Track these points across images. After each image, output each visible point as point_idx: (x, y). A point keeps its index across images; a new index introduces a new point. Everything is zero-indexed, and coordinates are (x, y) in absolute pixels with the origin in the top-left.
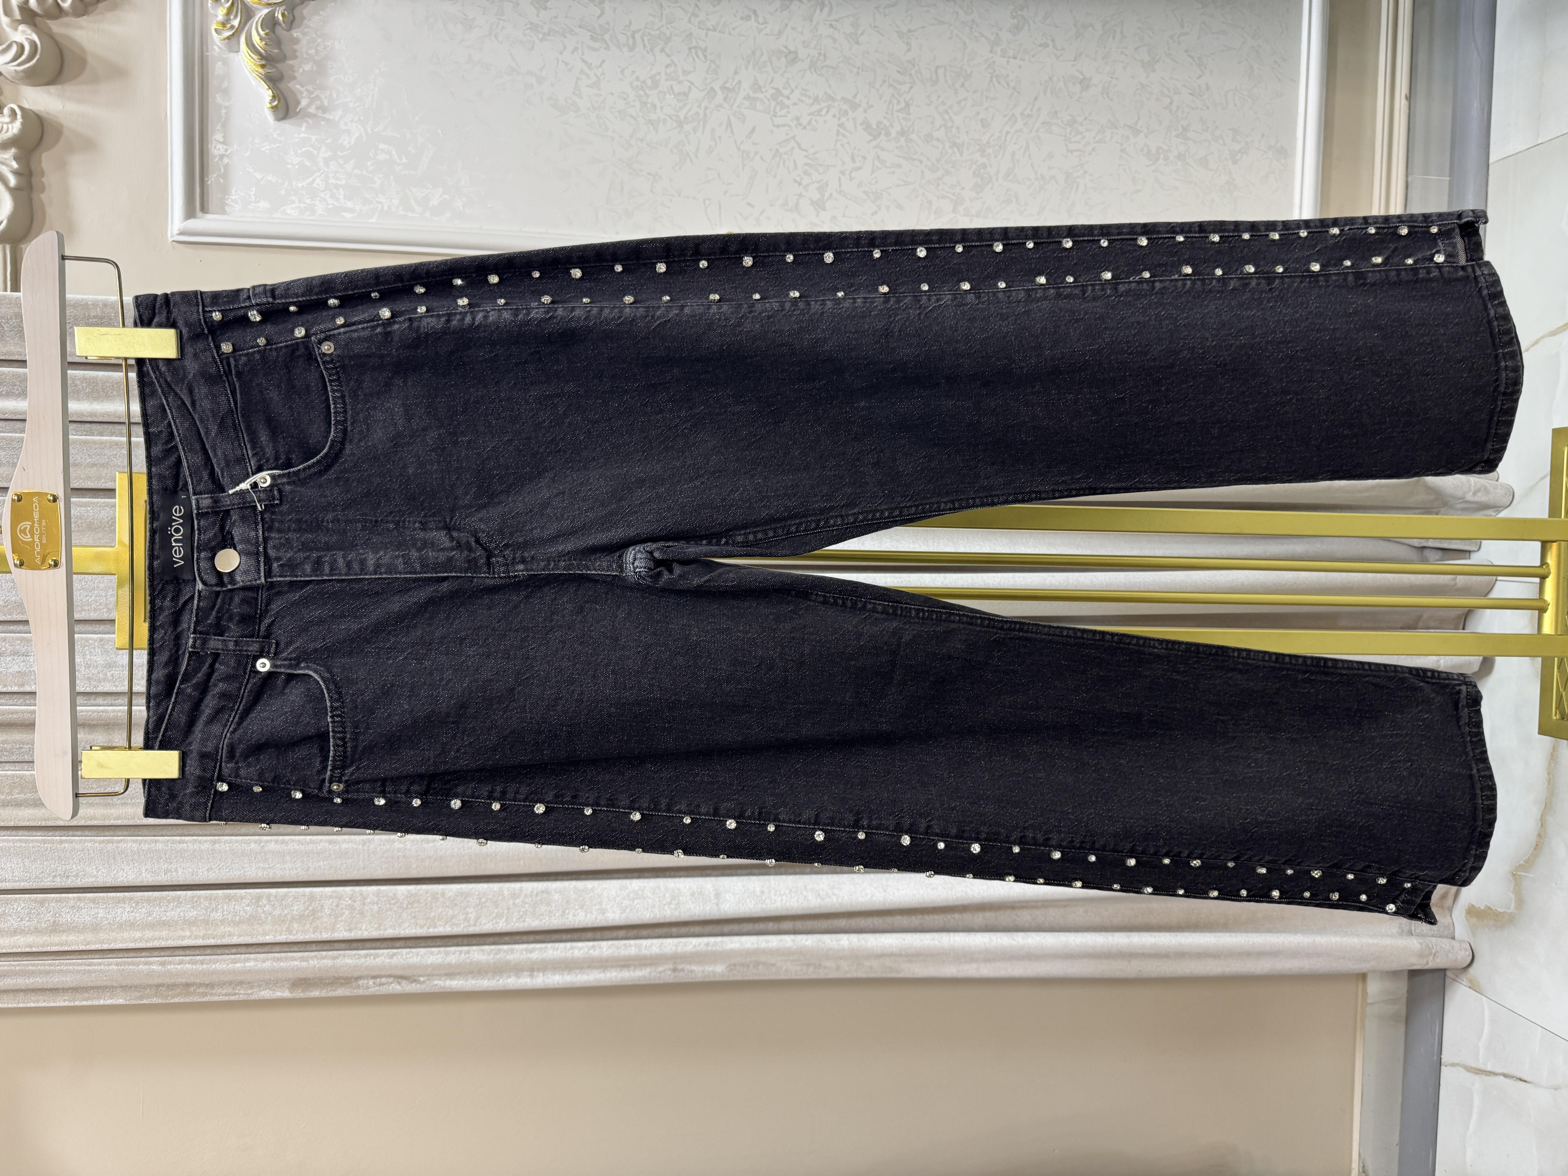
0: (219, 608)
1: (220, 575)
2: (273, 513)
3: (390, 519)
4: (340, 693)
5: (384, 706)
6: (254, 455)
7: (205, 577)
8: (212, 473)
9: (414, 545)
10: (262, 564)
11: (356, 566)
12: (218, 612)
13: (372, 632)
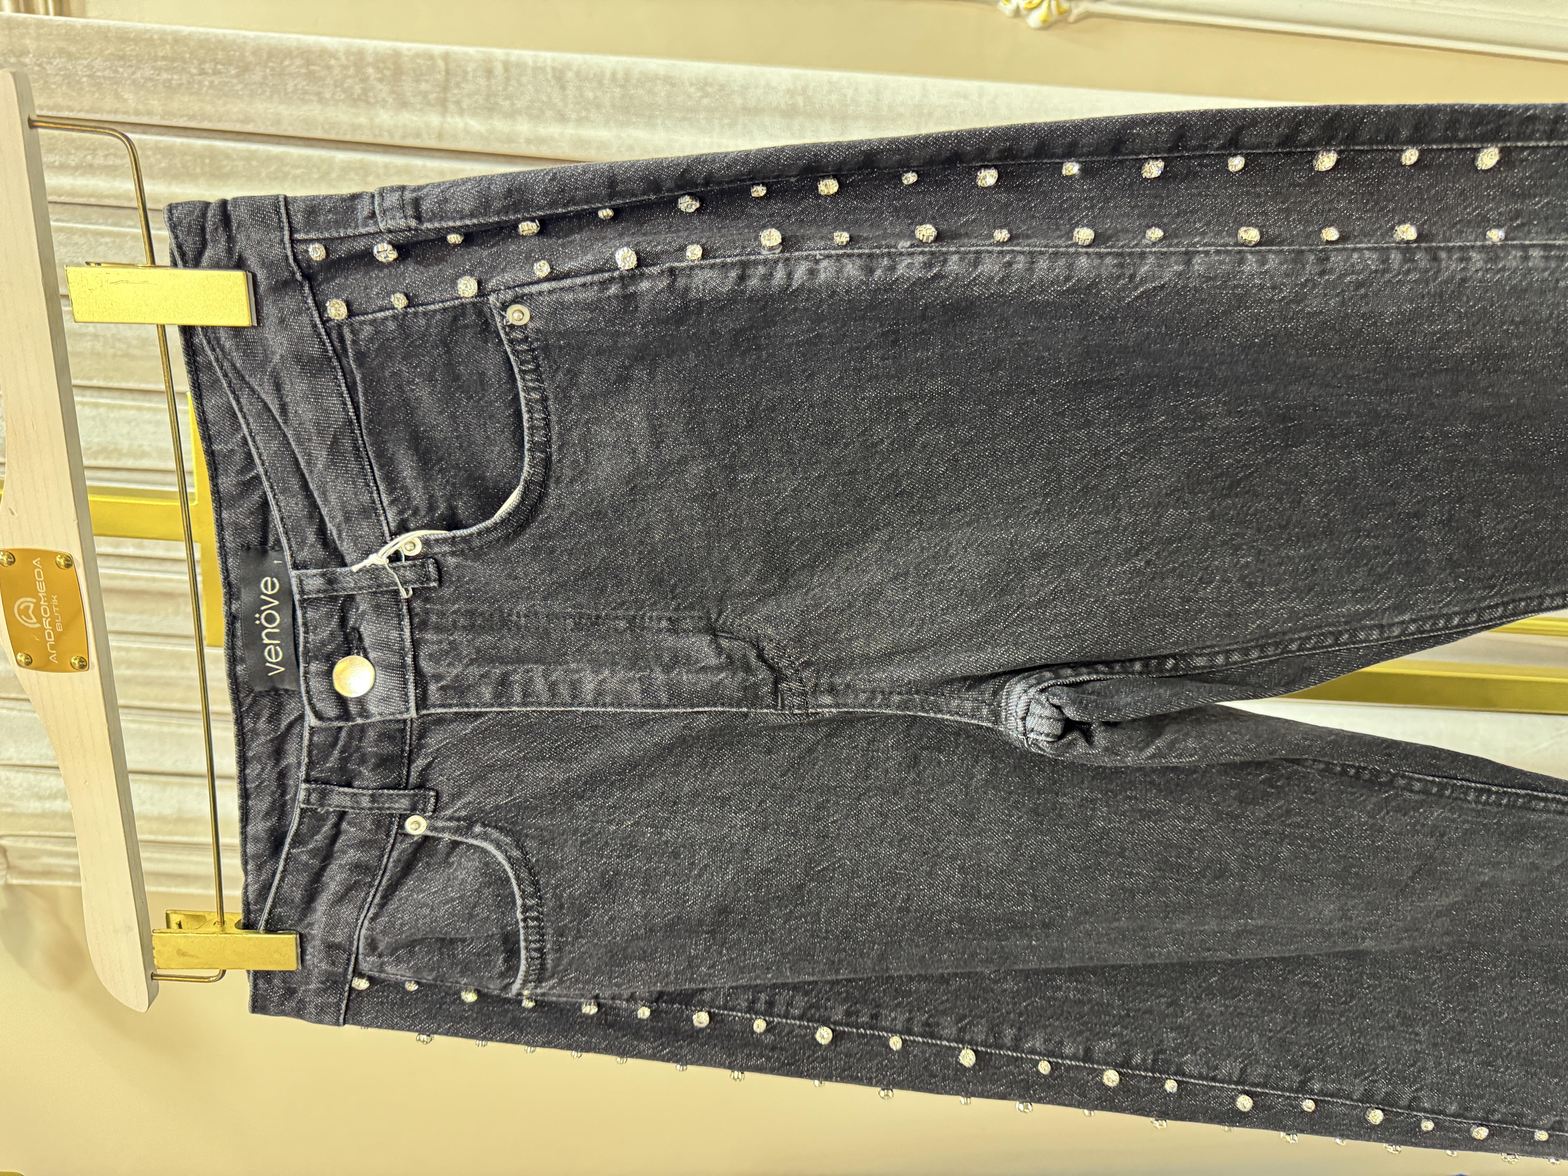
0: (344, 746)
1: (341, 701)
2: (427, 600)
3: (620, 612)
4: (535, 883)
5: (604, 904)
6: (392, 503)
7: (319, 706)
8: (322, 531)
9: (659, 657)
10: (411, 686)
11: (564, 691)
12: (342, 752)
13: (585, 783)
